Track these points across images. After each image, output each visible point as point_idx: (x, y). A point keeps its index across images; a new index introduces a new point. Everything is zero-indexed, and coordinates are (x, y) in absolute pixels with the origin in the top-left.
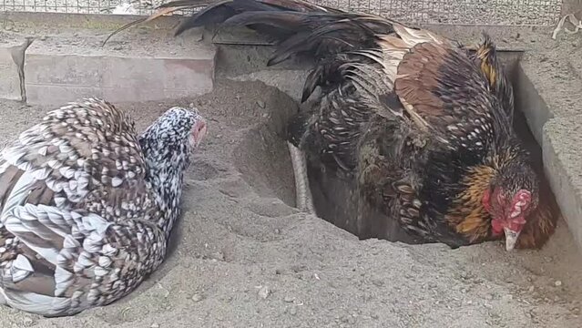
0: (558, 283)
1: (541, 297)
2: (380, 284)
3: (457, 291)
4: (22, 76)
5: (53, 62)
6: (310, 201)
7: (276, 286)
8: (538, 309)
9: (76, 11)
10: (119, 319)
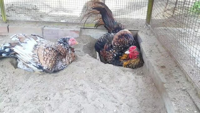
0: (142, 72)
1: (138, 74)
2: (107, 71)
3: (122, 73)
4: (43, 33)
5: (49, 30)
6: (99, 57)
7: (87, 71)
8: (137, 76)
9: (55, 21)
10: (56, 76)
